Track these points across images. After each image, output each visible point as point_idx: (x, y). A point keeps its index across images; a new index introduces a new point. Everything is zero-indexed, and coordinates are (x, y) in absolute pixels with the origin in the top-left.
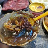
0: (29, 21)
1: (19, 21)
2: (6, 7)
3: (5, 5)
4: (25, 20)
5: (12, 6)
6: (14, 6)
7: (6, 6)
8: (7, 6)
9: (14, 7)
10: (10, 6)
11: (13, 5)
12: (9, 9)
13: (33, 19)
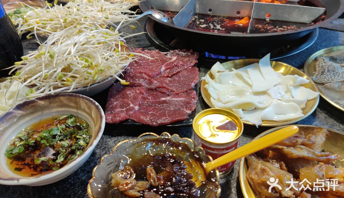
0: (188, 170)
1: (158, 171)
2: (118, 110)
3: (115, 102)
4: (176, 168)
5: (137, 108)
6: (144, 109)
7: (116, 107)
8: (121, 107)
9: (145, 114)
10: (133, 109)
11: (140, 105)
12: (127, 120)
13: (202, 166)
